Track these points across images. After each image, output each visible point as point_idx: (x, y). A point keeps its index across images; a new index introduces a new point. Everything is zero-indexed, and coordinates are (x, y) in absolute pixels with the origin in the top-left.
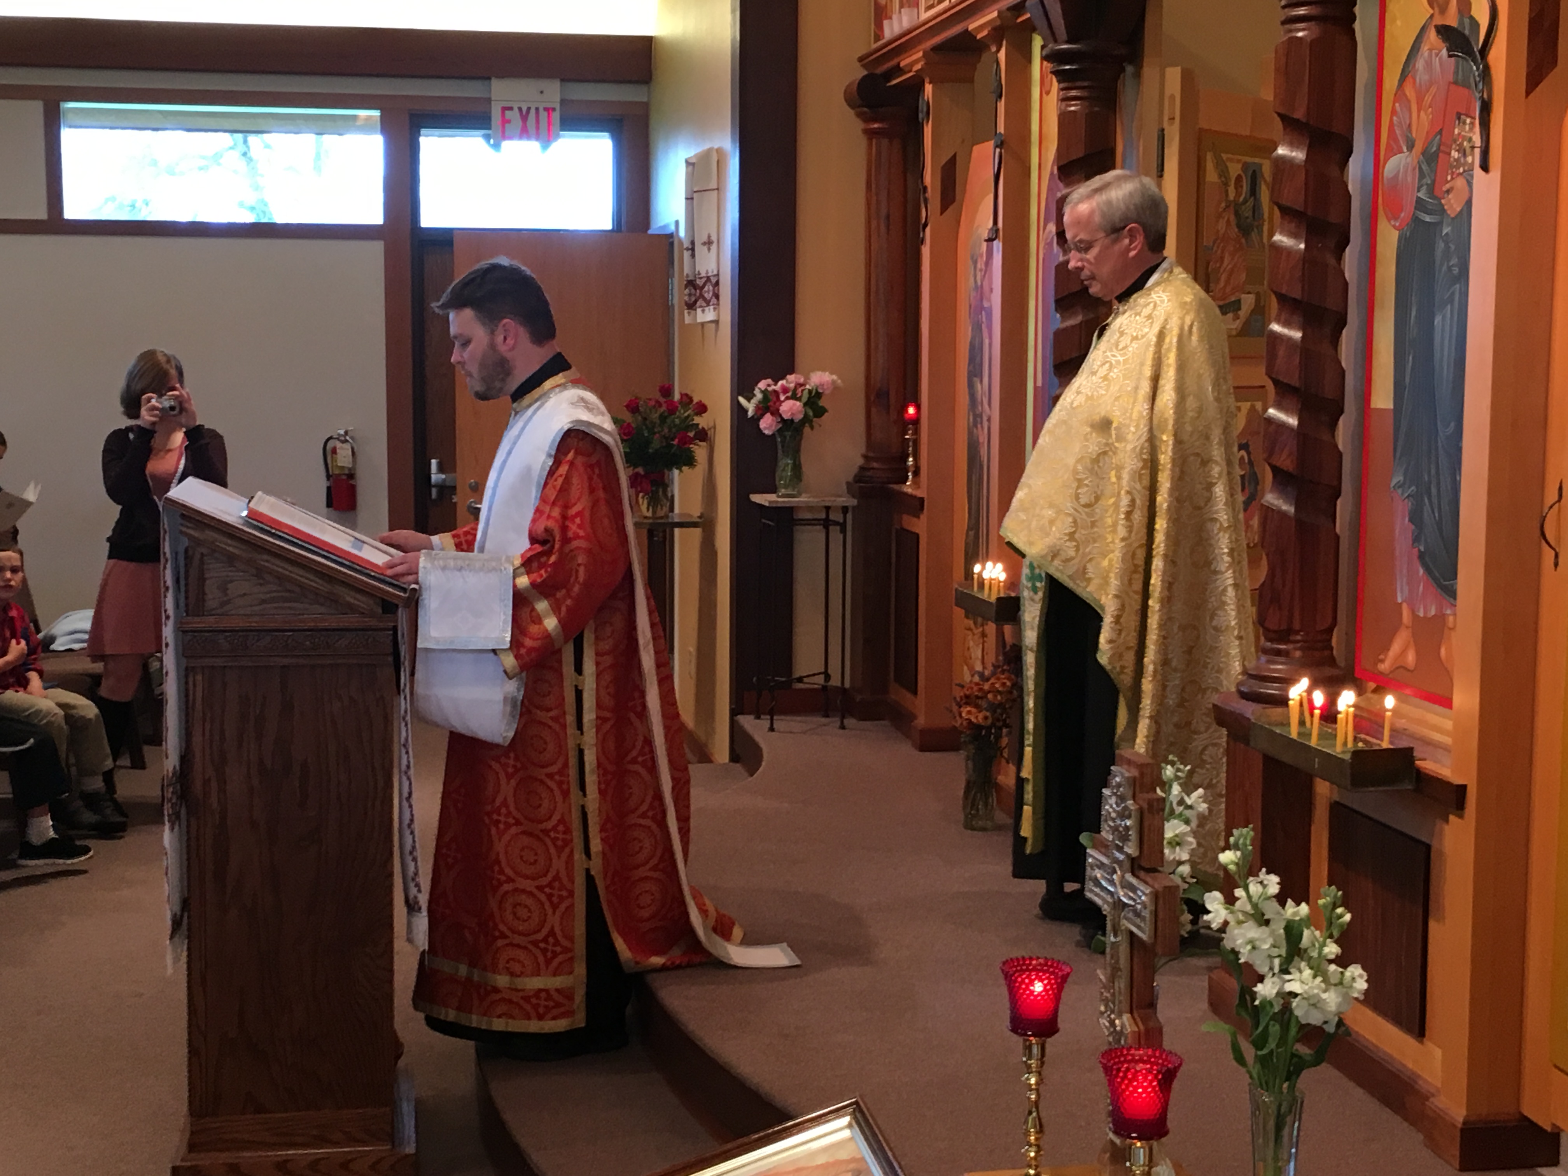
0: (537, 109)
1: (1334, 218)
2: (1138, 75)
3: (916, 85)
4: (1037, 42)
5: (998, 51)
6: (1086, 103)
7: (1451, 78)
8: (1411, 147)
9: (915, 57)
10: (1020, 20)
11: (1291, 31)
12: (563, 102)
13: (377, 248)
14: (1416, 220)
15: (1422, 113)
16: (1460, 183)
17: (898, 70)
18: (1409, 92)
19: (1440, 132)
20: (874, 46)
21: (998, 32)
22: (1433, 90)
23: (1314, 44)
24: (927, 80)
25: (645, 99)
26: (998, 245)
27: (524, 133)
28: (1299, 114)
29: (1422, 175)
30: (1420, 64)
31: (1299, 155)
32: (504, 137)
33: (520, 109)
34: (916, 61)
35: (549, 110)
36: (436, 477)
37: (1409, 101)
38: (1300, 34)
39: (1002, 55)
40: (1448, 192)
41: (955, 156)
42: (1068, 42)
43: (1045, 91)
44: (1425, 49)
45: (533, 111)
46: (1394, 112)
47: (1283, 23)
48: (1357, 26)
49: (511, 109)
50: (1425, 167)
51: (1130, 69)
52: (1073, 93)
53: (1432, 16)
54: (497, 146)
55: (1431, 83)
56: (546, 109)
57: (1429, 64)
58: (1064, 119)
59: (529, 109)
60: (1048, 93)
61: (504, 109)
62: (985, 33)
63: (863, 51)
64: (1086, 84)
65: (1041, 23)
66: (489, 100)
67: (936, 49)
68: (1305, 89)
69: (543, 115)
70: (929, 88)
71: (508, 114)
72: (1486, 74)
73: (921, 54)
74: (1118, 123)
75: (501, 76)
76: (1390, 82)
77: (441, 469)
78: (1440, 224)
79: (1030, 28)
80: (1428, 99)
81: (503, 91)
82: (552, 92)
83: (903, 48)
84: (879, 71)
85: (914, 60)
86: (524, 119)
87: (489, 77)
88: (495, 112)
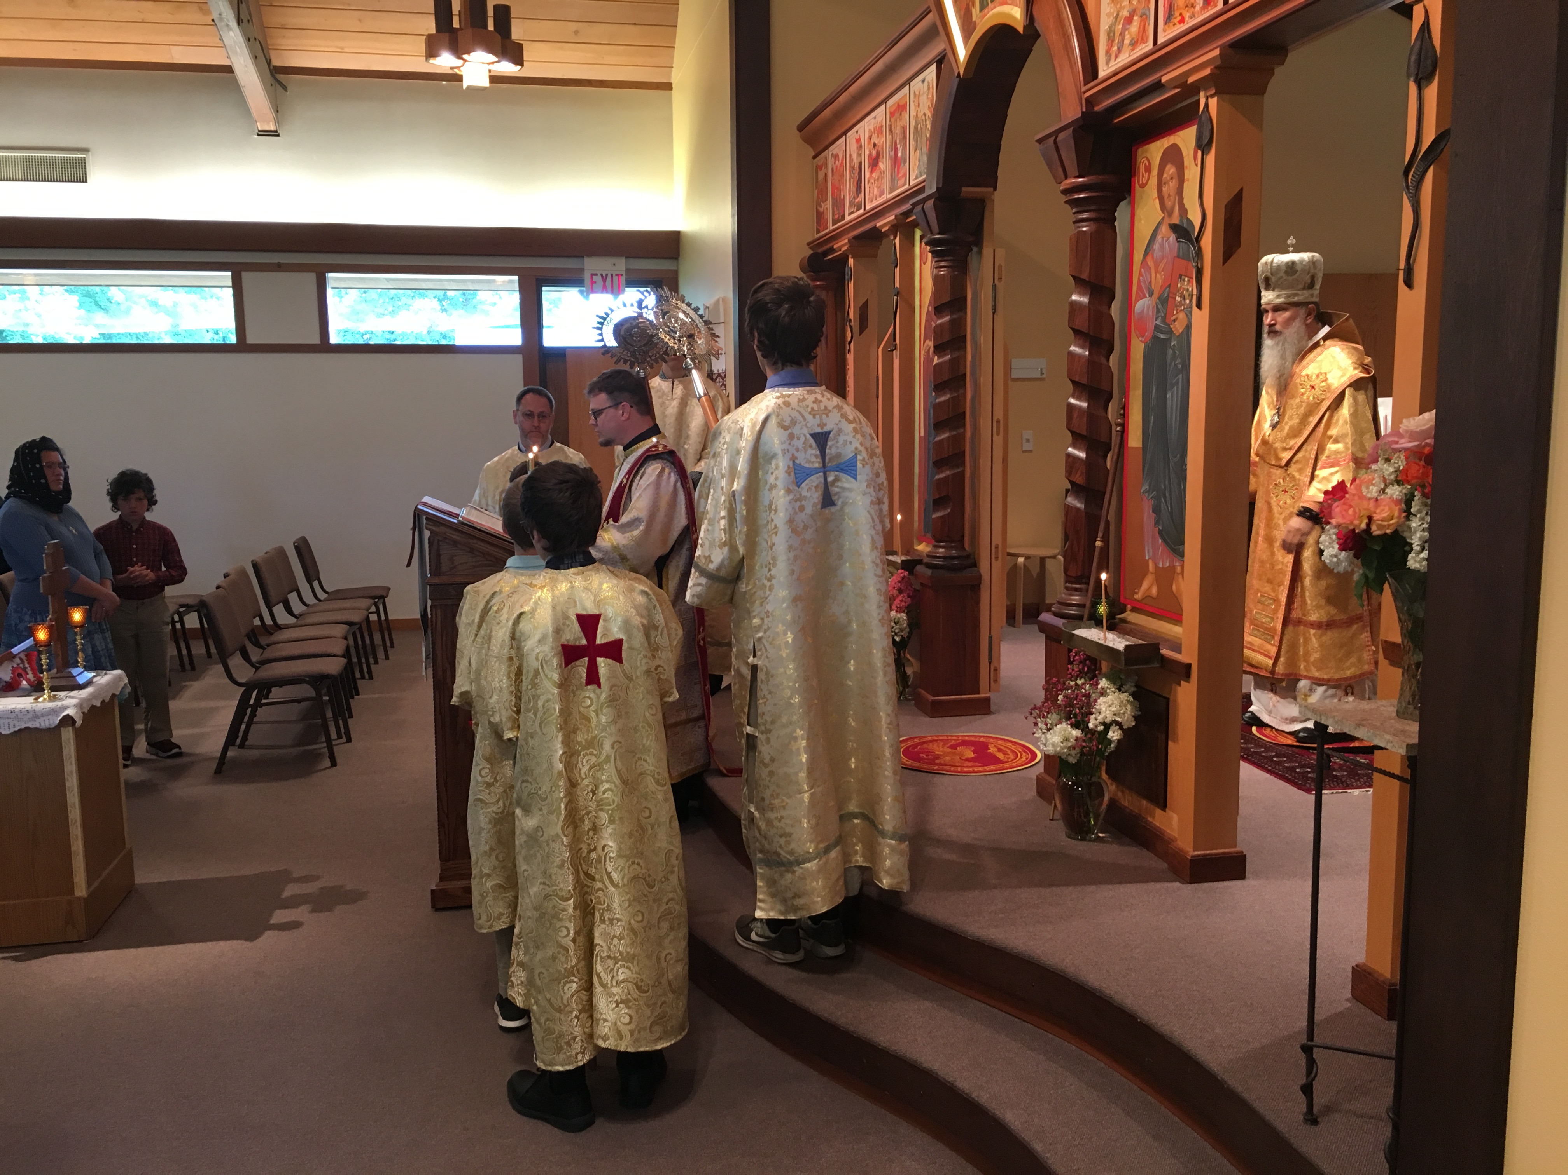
0: (612, 275)
1: (1105, 336)
2: (980, 252)
3: (844, 259)
4: (918, 233)
5: (895, 238)
6: (950, 270)
7: (1176, 255)
8: (1151, 295)
9: (842, 243)
10: (908, 220)
11: (1079, 227)
12: (627, 270)
13: (519, 359)
14: (1155, 337)
15: (1158, 276)
16: (1182, 316)
17: (832, 250)
18: (1150, 263)
19: (1169, 286)
20: (817, 236)
21: (895, 228)
22: (1165, 261)
23: (1093, 235)
24: (850, 256)
25: (674, 268)
27: (604, 289)
28: (1085, 276)
29: (1158, 311)
30: (1156, 246)
31: (1085, 300)
32: (592, 291)
33: (602, 275)
34: (844, 245)
35: (619, 275)
37: (1150, 268)
38: (1084, 229)
39: (897, 241)
40: (1174, 321)
41: (867, 301)
42: (939, 234)
43: (923, 261)
44: (1159, 238)
45: (609, 276)
46: (1140, 274)
47: (1074, 222)
48: (1116, 224)
49: (596, 275)
50: (1160, 306)
51: (975, 249)
52: (943, 264)
53: (1163, 218)
54: (587, 297)
55: (1163, 257)
56: (617, 275)
57: (1162, 246)
58: (937, 280)
59: (607, 275)
60: (925, 263)
61: (592, 275)
62: (887, 228)
63: (810, 239)
64: (949, 258)
65: (923, 223)
66: (583, 270)
67: (856, 238)
68: (1088, 261)
69: (615, 278)
70: (851, 261)
71: (594, 277)
72: (1199, 253)
73: (846, 241)
74: (968, 281)
75: (591, 255)
76: (1138, 256)
78: (1169, 340)
79: (915, 225)
80: (1161, 267)
81: (591, 264)
82: (620, 265)
83: (835, 237)
84: (820, 250)
85: (842, 244)
86: (604, 280)
87: (583, 256)
88: (587, 277)
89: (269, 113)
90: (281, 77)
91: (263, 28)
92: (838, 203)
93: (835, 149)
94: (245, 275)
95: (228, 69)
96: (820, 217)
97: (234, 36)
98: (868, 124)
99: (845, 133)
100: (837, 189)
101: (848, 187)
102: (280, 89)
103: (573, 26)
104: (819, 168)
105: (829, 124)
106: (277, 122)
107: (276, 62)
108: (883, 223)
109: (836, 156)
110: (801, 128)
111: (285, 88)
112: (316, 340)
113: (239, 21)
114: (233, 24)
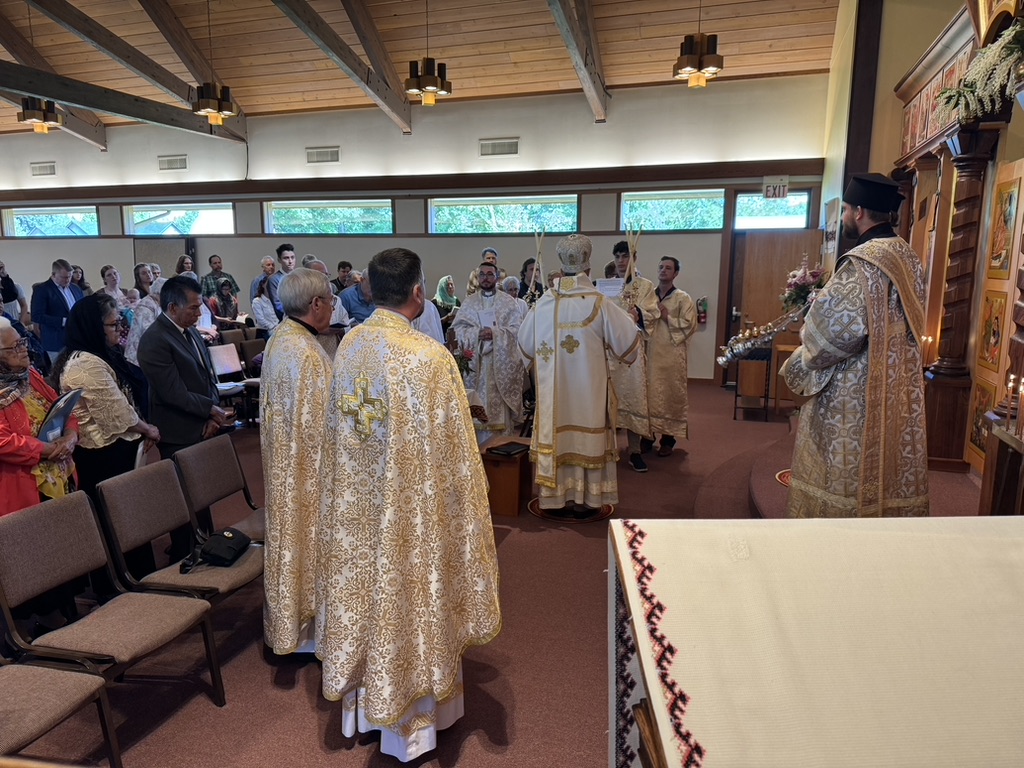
0: (780, 187)
2: (993, 165)
3: (913, 172)
6: (968, 178)
9: (913, 161)
12: (790, 183)
13: (719, 236)
17: (906, 167)
20: (901, 156)
21: (941, 152)
24: (917, 170)
25: (821, 180)
26: (934, 233)
27: (775, 195)
33: (774, 187)
34: (914, 163)
35: (784, 186)
36: (734, 313)
39: (942, 159)
41: (926, 198)
42: (962, 154)
45: (778, 187)
49: (770, 186)
51: (990, 163)
52: (963, 174)
58: (959, 185)
59: (776, 187)
61: (767, 187)
62: (935, 151)
63: (896, 160)
64: (967, 170)
66: (762, 184)
67: (921, 157)
69: (782, 188)
70: (917, 173)
71: (769, 188)
75: (767, 175)
77: (737, 310)
81: (768, 180)
82: (786, 180)
83: (909, 158)
84: (901, 167)
85: (912, 163)
86: (775, 189)
87: (762, 176)
88: (764, 188)
89: (602, 111)
90: (609, 91)
91: (601, 66)
92: (913, 136)
93: (915, 102)
94: (583, 196)
95: (581, 90)
96: (904, 144)
97: (584, 73)
98: (934, 84)
99: (920, 91)
100: (914, 127)
101: (919, 126)
102: (608, 97)
103: (768, 43)
104: (906, 114)
105: (912, 86)
106: (606, 115)
107: (607, 84)
108: (933, 148)
109: (915, 106)
110: (896, 90)
111: (610, 96)
112: (614, 229)
113: (586, 65)
114: (583, 67)
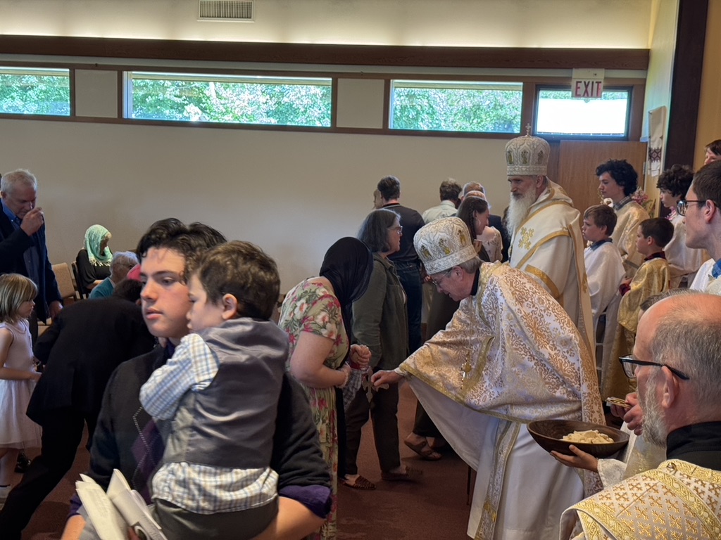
0: (593, 83)
25: (643, 77)
33: (585, 82)
35: (598, 83)
49: (581, 82)
59: (589, 82)
61: (577, 82)
69: (595, 85)
71: (579, 84)
82: (601, 74)
86: (587, 86)
87: (572, 68)
88: (573, 84)
94: (340, 80)
112: (380, 126)
